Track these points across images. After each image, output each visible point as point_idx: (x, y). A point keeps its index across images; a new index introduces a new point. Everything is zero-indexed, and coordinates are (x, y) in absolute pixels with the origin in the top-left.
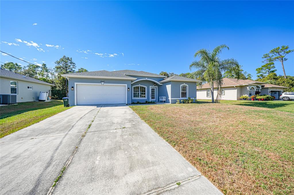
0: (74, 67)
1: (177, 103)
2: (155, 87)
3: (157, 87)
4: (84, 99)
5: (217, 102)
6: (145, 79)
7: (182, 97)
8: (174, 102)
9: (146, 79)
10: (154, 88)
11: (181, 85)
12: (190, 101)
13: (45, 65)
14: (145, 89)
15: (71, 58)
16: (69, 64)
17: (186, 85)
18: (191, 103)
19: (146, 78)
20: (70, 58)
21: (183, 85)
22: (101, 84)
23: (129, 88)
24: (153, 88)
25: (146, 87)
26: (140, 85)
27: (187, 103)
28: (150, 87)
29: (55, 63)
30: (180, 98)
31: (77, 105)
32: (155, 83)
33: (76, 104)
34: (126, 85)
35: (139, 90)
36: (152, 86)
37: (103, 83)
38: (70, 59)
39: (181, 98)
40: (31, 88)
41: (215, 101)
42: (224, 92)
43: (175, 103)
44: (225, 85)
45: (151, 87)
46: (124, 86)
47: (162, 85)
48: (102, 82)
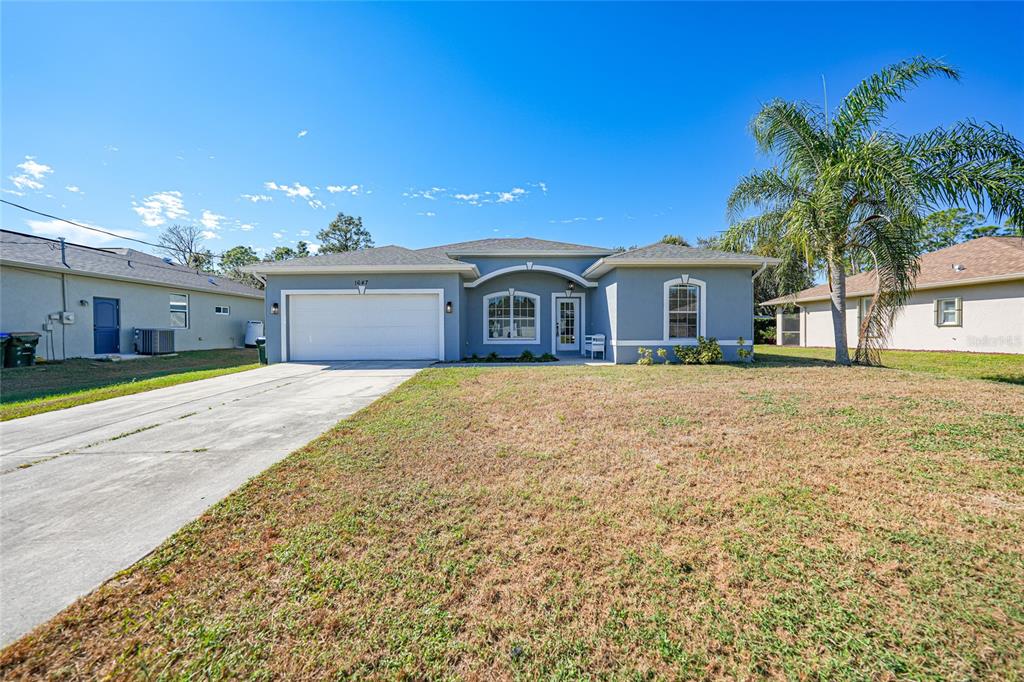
0: (369, 244)
1: (639, 362)
2: (574, 295)
3: (583, 295)
4: (311, 341)
5: (863, 360)
6: (523, 268)
7: (672, 336)
8: (630, 358)
9: (530, 266)
10: (569, 301)
11: (668, 285)
12: (705, 356)
13: (304, 245)
14: (532, 305)
15: (360, 219)
16: (355, 237)
17: (692, 281)
18: (711, 362)
19: (530, 264)
20: (356, 217)
21: (678, 281)
22: (356, 291)
23: (449, 304)
24: (565, 301)
25: (537, 299)
26: (512, 290)
27: (690, 363)
28: (554, 295)
29: (317, 237)
30: (662, 339)
31: (289, 360)
32: (570, 281)
33: (284, 356)
34: (441, 291)
35: (512, 309)
36: (563, 295)
37: (362, 288)
38: (357, 222)
39: (667, 341)
40: (225, 310)
41: (852, 356)
42: (961, 310)
43: (634, 362)
44: (964, 276)
45: (557, 297)
46: (432, 294)
47: (595, 288)
48: (359, 283)
